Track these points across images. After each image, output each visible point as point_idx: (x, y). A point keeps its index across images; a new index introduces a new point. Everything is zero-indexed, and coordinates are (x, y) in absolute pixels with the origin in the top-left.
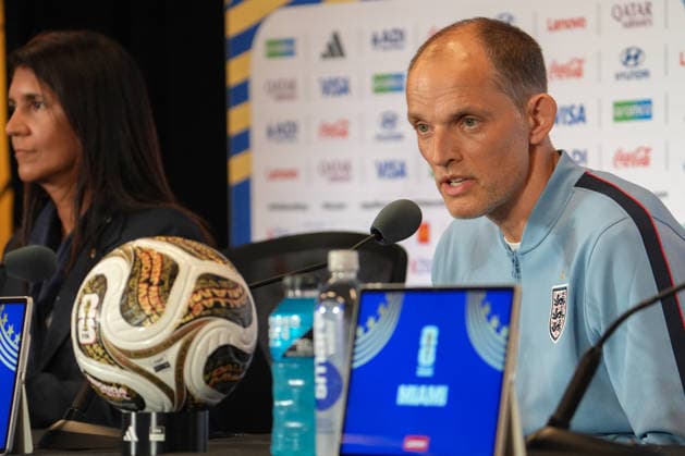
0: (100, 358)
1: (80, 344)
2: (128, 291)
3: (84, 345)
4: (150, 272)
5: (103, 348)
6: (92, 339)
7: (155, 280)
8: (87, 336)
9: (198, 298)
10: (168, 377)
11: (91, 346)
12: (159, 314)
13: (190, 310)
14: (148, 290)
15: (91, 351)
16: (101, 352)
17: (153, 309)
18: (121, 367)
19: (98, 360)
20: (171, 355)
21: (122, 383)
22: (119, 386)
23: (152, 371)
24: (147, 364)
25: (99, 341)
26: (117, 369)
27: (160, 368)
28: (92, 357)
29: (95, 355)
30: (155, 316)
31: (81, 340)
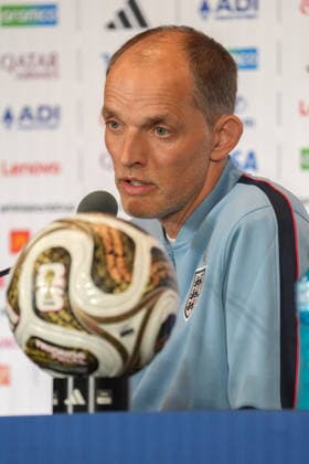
0: (65, 323)
1: (37, 312)
2: (96, 261)
3: (47, 313)
4: (112, 244)
5: (72, 314)
6: (59, 304)
7: (119, 250)
8: (52, 304)
9: (155, 269)
10: (129, 343)
11: (57, 312)
12: (129, 283)
13: (152, 280)
14: (115, 261)
15: (54, 317)
16: (67, 317)
17: (123, 278)
18: (89, 333)
19: (63, 325)
20: (136, 322)
21: (85, 347)
22: (79, 350)
23: (116, 335)
24: (114, 330)
25: (68, 308)
26: (84, 334)
27: (125, 333)
28: (56, 323)
29: (61, 322)
30: (124, 286)
31: (42, 307)
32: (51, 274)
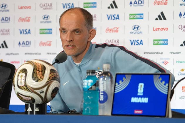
0: (25, 89)
1: (18, 86)
2: (34, 72)
3: (20, 86)
4: (39, 68)
5: (27, 87)
6: (23, 84)
7: (40, 70)
8: (22, 84)
9: (51, 75)
10: (43, 95)
11: (23, 86)
12: (42, 79)
13: (49, 78)
14: (39, 73)
15: (22, 88)
16: (26, 88)
17: (41, 77)
18: (31, 92)
19: (25, 90)
20: (45, 89)
21: (30, 96)
22: (29, 97)
23: (39, 93)
24: (38, 91)
25: (26, 85)
26: (30, 92)
27: (41, 92)
28: (23, 89)
29: (24, 89)
30: (41, 79)
31: (19, 85)
32: (22, 76)
